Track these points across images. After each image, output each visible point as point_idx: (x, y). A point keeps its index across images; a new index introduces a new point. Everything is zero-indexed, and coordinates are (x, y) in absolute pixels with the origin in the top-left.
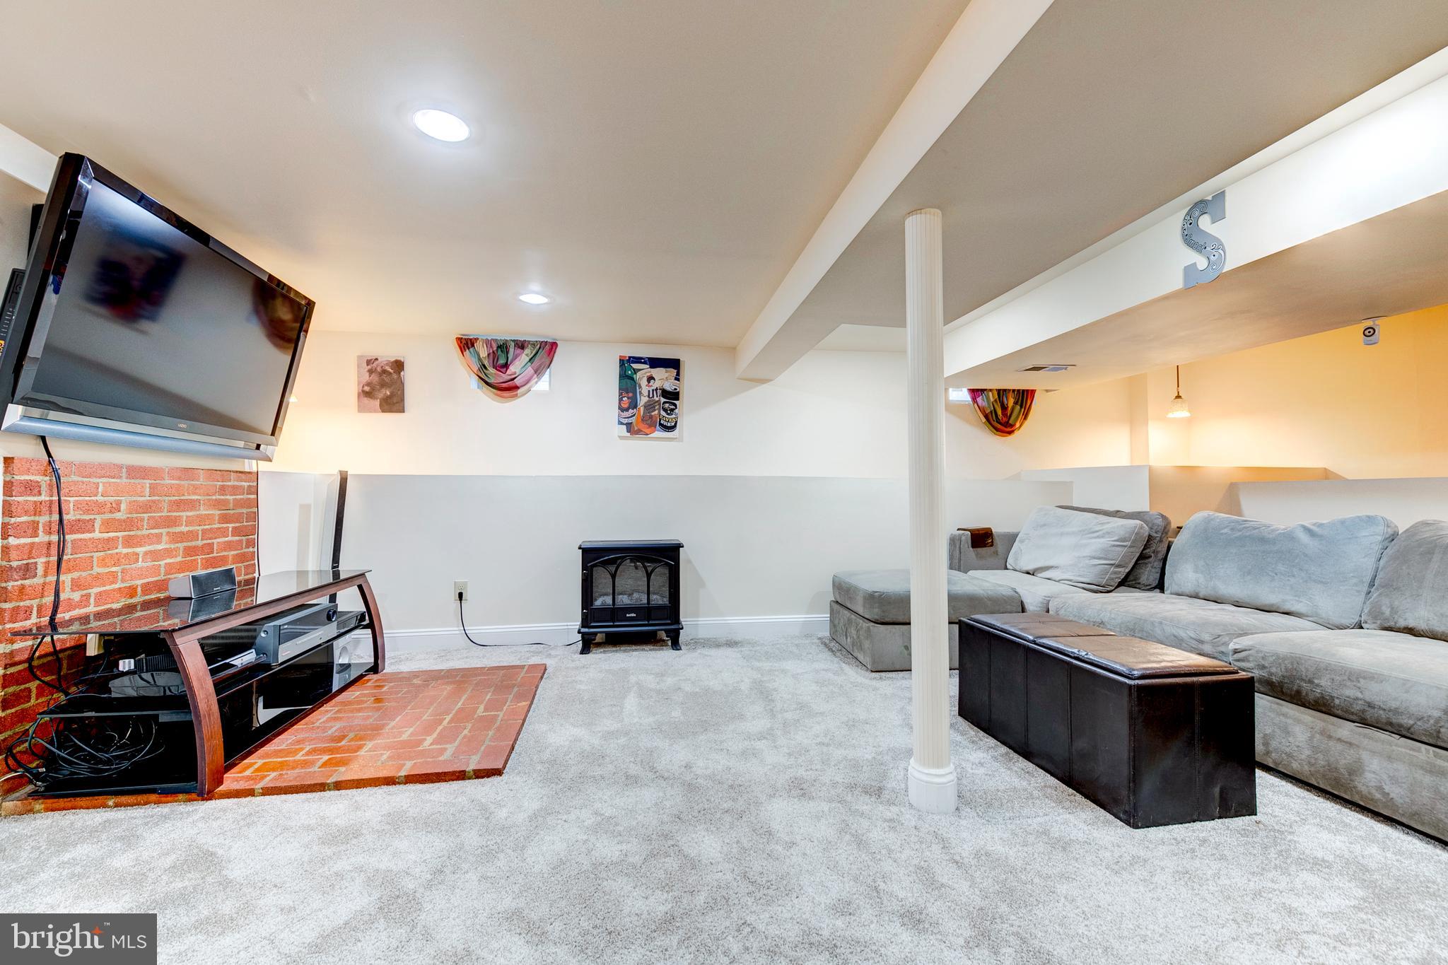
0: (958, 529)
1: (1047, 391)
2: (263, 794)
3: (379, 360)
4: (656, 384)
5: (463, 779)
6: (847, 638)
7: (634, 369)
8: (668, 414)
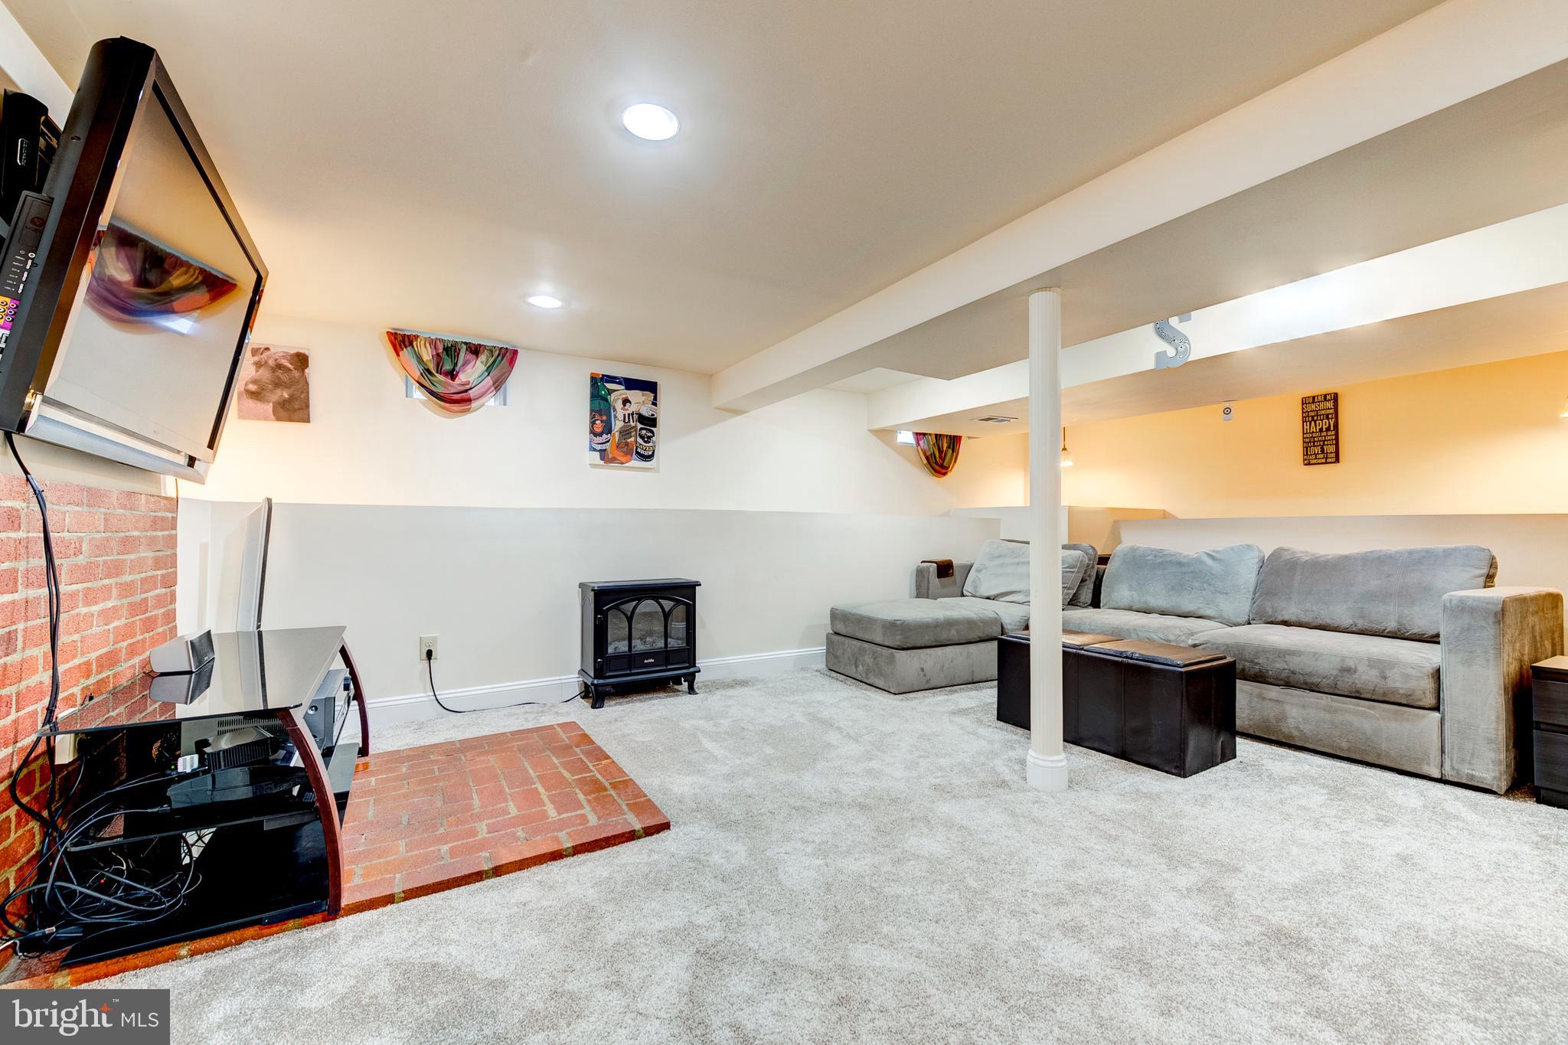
0: (922, 562)
1: (969, 438)
2: (405, 899)
3: (272, 350)
4: (632, 408)
5: (633, 839)
6: (857, 667)
7: (608, 390)
8: (645, 442)
